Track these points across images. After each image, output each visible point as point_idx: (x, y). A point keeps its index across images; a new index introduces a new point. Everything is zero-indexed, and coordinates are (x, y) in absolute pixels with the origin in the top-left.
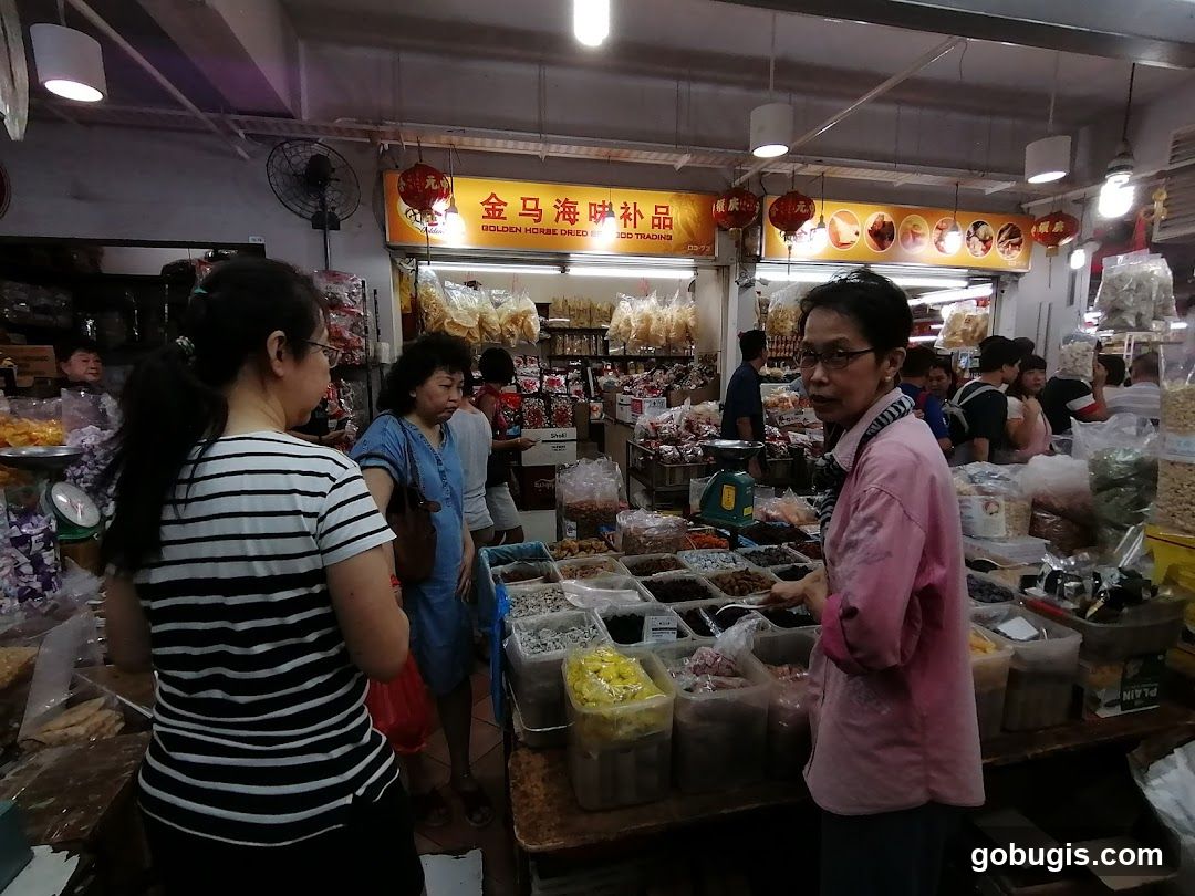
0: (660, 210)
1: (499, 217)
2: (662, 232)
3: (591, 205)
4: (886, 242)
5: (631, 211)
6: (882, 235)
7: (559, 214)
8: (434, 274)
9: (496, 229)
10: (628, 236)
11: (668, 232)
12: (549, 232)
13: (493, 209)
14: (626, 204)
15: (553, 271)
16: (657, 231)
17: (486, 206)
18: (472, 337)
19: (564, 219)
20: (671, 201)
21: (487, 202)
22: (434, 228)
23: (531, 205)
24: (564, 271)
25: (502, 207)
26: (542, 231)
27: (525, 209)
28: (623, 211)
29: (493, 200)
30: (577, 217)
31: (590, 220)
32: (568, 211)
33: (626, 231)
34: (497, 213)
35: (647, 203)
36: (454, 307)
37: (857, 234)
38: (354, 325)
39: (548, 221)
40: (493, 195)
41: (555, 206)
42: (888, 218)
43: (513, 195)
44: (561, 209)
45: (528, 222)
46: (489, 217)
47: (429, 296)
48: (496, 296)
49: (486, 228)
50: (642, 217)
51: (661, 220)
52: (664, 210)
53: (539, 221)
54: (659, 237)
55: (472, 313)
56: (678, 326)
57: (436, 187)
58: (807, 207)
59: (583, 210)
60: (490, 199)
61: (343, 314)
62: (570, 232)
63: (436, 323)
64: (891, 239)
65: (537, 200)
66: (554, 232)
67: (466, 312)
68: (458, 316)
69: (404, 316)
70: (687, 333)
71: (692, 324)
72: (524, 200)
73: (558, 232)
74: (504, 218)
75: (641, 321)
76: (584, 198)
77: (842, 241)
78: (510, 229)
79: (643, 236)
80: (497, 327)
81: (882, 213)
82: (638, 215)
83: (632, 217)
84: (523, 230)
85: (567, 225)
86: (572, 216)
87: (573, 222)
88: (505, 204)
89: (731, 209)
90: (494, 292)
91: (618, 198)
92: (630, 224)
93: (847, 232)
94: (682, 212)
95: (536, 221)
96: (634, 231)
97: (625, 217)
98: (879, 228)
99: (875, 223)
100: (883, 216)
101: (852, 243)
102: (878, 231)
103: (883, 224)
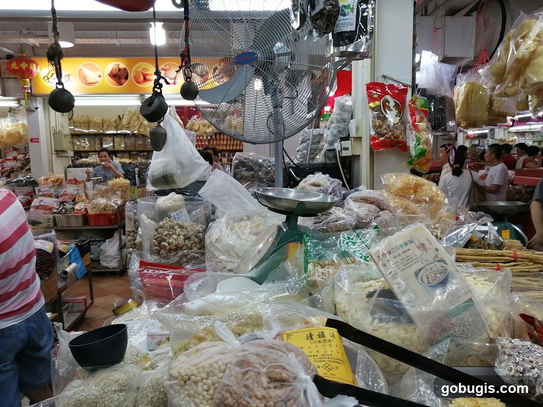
4: (123, 81)
6: (119, 76)
37: (100, 76)
42: (122, 66)
64: (126, 78)
77: (90, 81)
81: (117, 63)
93: (92, 76)
98: (116, 72)
99: (113, 69)
100: (118, 65)
101: (97, 82)
102: (116, 74)
103: (120, 70)
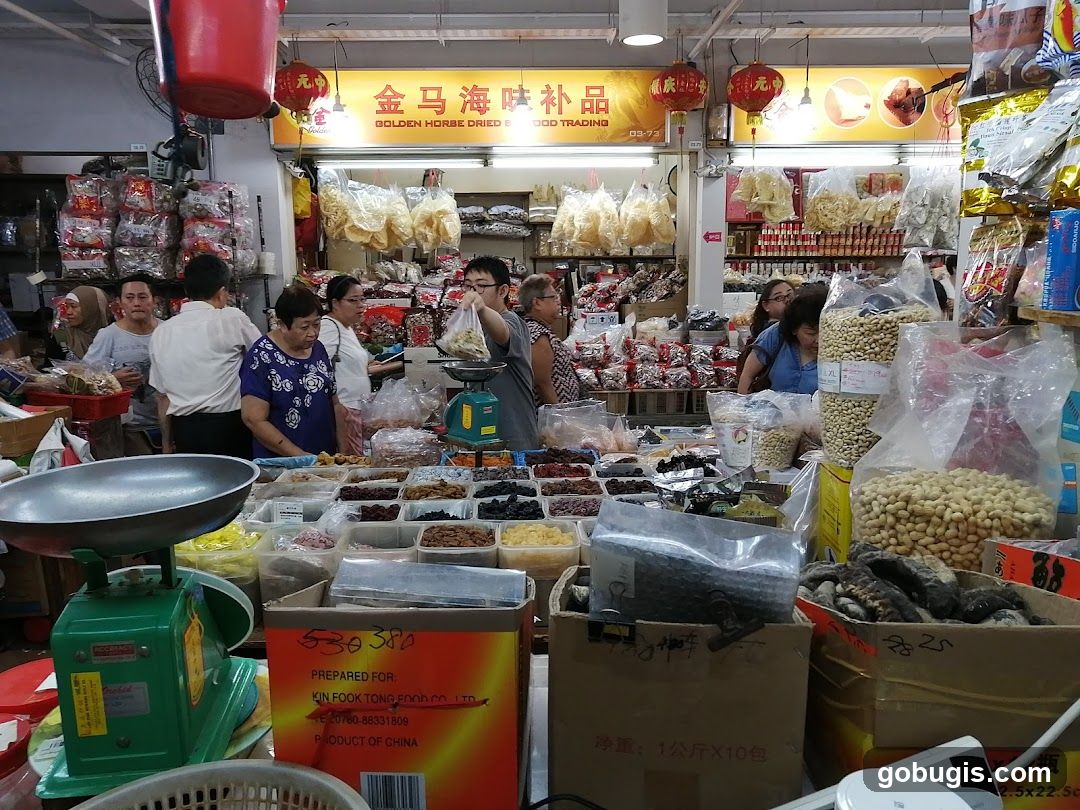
0: (592, 92)
1: (396, 111)
2: (595, 117)
3: (504, 91)
4: (912, 116)
5: (555, 94)
6: (905, 106)
7: (465, 103)
8: (335, 174)
9: (391, 124)
10: (552, 123)
11: (603, 116)
12: (453, 124)
13: (389, 104)
14: (548, 86)
15: (475, 164)
16: (588, 116)
17: (379, 100)
18: (378, 243)
19: (472, 109)
20: (606, 81)
21: (381, 95)
22: (322, 127)
23: (432, 95)
24: (486, 164)
25: (399, 99)
26: (445, 123)
27: (425, 99)
28: (545, 95)
29: (389, 93)
30: (488, 105)
31: (504, 108)
32: (476, 99)
33: (549, 118)
34: (393, 107)
35: (576, 85)
36: (358, 210)
37: (868, 106)
38: (225, 236)
39: (452, 112)
40: (389, 87)
41: (461, 95)
42: (914, 84)
43: (410, 86)
44: (468, 98)
45: (430, 114)
46: (384, 111)
47: (331, 199)
48: (412, 194)
49: (380, 124)
50: (569, 102)
51: (595, 104)
52: (597, 92)
53: (442, 112)
54: (591, 123)
55: (377, 216)
56: (634, 225)
57: (309, 86)
58: (769, 82)
59: (495, 97)
60: (385, 91)
61: (211, 225)
62: (479, 123)
63: (338, 227)
64: (921, 109)
65: (439, 89)
66: (460, 124)
67: (370, 215)
68: (361, 220)
69: (299, 221)
70: (647, 232)
71: (654, 222)
72: (424, 90)
73: (465, 123)
74: (402, 112)
75: (587, 220)
76: (496, 83)
77: (846, 115)
78: (409, 124)
79: (570, 123)
80: (409, 231)
81: (905, 78)
82: (564, 101)
83: (556, 101)
84: (423, 123)
85: (475, 116)
86: (482, 105)
87: (482, 111)
88: (402, 96)
89: (666, 90)
90: (408, 189)
91: (536, 82)
92: (554, 110)
93: (851, 106)
94: (621, 93)
95: (438, 113)
96: (559, 118)
97: (548, 102)
98: (901, 97)
99: (895, 91)
100: (907, 82)
101: (860, 118)
102: (900, 101)
103: (909, 92)
